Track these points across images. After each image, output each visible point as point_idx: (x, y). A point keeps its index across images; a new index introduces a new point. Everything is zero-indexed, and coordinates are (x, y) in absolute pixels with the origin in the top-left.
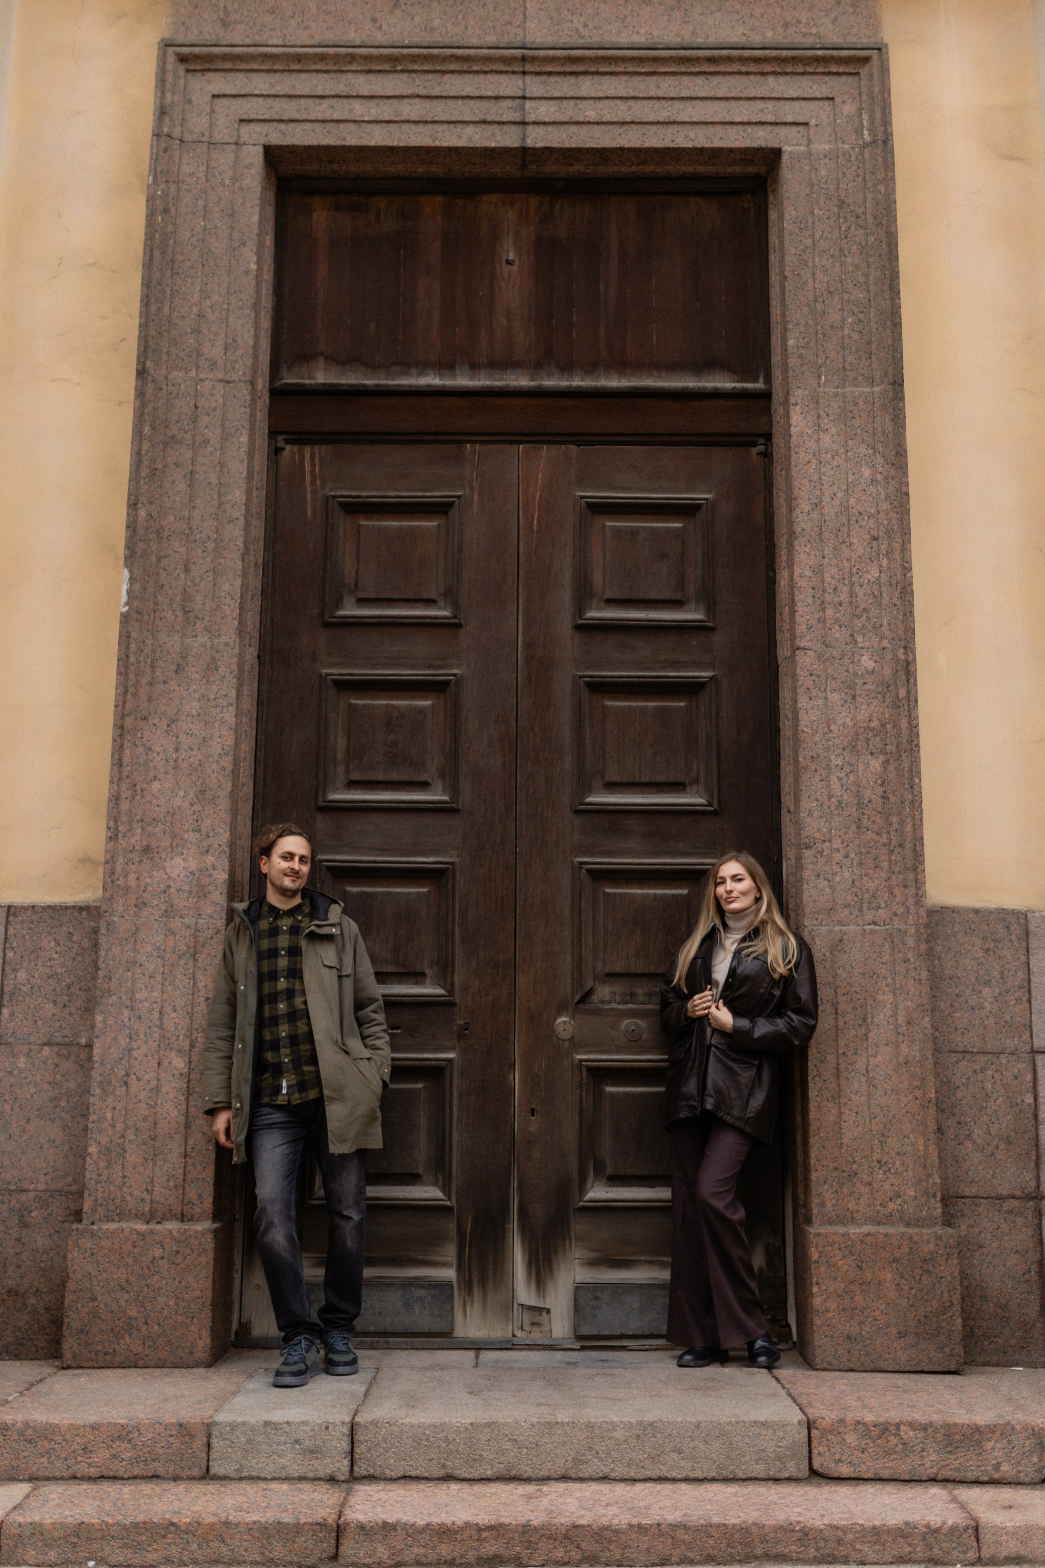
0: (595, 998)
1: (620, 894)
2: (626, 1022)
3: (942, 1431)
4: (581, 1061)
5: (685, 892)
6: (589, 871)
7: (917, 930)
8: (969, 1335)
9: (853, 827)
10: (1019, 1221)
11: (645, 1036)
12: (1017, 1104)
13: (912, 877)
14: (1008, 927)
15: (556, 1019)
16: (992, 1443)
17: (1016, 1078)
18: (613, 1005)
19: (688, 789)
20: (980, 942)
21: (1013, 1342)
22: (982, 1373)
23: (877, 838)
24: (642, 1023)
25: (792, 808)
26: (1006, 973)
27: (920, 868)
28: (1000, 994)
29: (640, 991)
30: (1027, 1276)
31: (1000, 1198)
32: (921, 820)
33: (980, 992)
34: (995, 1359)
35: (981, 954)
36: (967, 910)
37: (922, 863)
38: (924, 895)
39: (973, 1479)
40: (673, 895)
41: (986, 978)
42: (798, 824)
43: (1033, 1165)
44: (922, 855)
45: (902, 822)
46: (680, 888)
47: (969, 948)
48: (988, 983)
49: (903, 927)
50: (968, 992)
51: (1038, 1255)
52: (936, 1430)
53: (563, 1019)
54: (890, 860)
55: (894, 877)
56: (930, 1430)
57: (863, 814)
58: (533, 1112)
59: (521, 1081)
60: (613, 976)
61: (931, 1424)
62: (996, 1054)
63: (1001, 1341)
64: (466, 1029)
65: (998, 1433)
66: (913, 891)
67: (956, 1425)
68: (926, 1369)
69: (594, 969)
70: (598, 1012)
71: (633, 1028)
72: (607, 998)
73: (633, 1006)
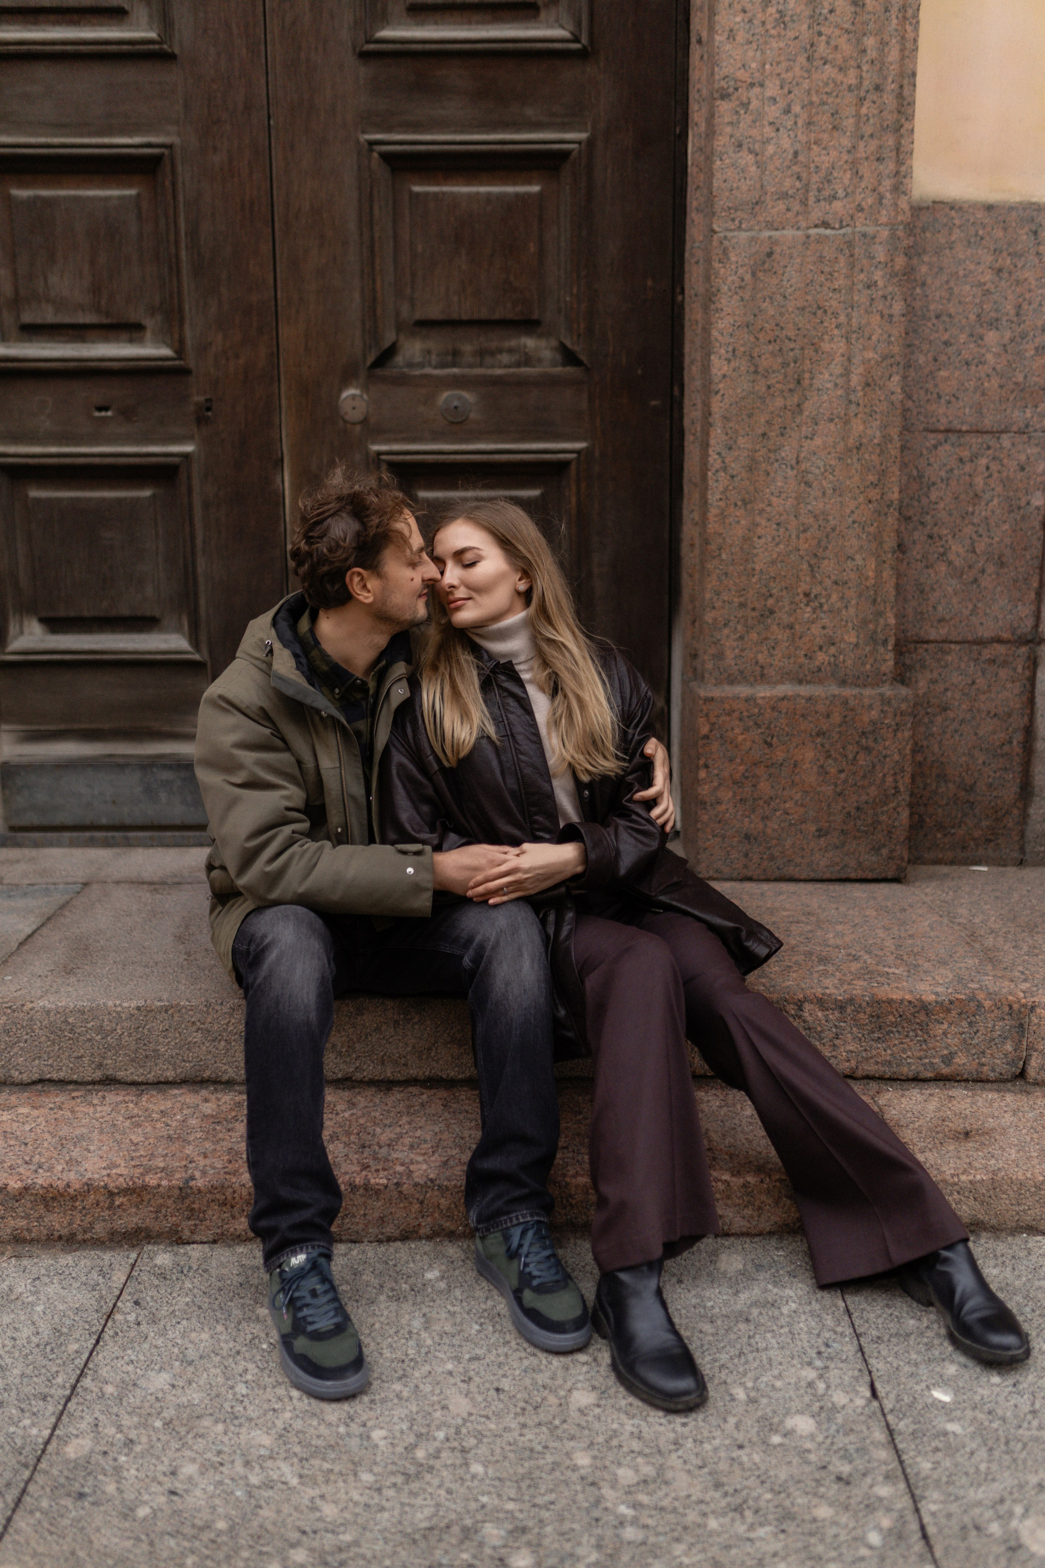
0: (399, 359)
1: (436, 195)
2: (446, 394)
3: (868, 1010)
4: (379, 454)
5: (535, 189)
6: (386, 157)
7: (893, 235)
8: (917, 825)
9: (802, 59)
10: (1003, 673)
11: (474, 416)
12: (1019, 508)
13: (891, 141)
14: (1035, 233)
15: (340, 391)
16: (945, 1026)
17: (1023, 469)
18: (428, 371)
19: (543, 14)
20: (990, 258)
21: (977, 834)
22: (931, 877)
23: (840, 77)
24: (469, 396)
25: (704, 35)
26: (1025, 306)
27: (907, 125)
28: (1012, 340)
29: (468, 348)
30: (1006, 748)
31: (981, 642)
32: (915, 41)
33: (982, 338)
34: (949, 855)
35: (988, 277)
36: (975, 206)
37: (910, 118)
38: (908, 174)
39: (911, 1075)
40: (517, 195)
41: (993, 314)
42: (712, 61)
43: (1033, 595)
44: (912, 104)
45: (883, 44)
46: (529, 183)
47: (972, 267)
48: (994, 324)
49: (870, 230)
50: (963, 338)
51: (1026, 719)
52: (858, 1009)
53: (350, 392)
54: (858, 115)
55: (862, 144)
56: (849, 1009)
57: (820, 34)
60: (426, 325)
61: (851, 1001)
62: (997, 433)
63: (961, 832)
64: (208, 409)
65: (954, 1013)
66: (891, 166)
67: (890, 1002)
68: (853, 875)
69: (398, 314)
70: (402, 381)
71: (456, 403)
72: (418, 359)
73: (456, 370)
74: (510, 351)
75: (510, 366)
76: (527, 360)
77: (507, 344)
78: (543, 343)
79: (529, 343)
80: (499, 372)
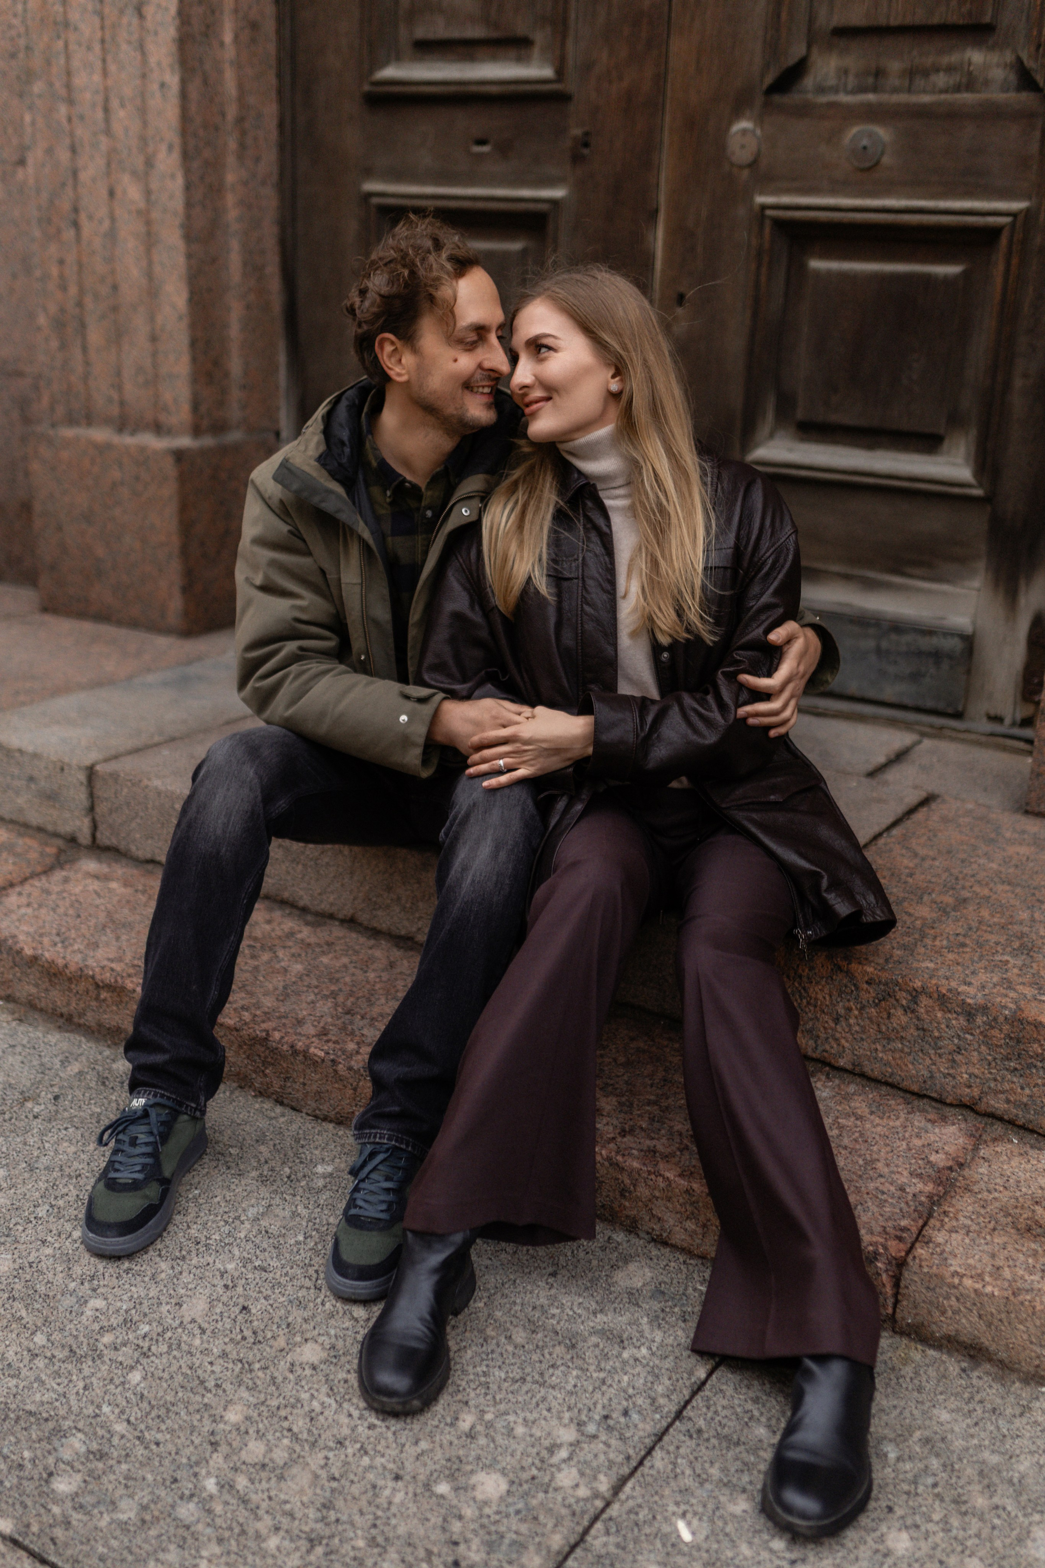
0: (809, 82)
2: (855, 130)
4: (764, 207)
11: (886, 160)
15: (730, 124)
18: (839, 97)
24: (883, 133)
29: (895, 66)
52: (993, 1023)
53: (744, 124)
56: (980, 1020)
58: (681, 299)
59: (666, 243)
60: (845, 34)
64: (586, 145)
69: (811, 20)
70: (804, 111)
71: (865, 142)
72: (832, 82)
73: (871, 97)
74: (950, 69)
75: (945, 91)
76: (970, 84)
77: (945, 60)
78: (994, 58)
79: (976, 57)
80: (926, 99)
